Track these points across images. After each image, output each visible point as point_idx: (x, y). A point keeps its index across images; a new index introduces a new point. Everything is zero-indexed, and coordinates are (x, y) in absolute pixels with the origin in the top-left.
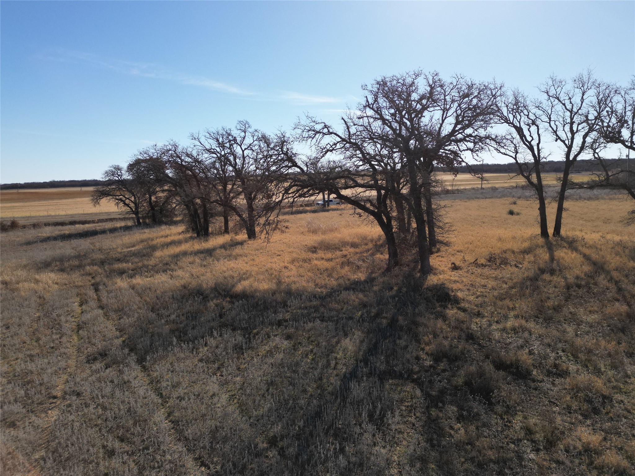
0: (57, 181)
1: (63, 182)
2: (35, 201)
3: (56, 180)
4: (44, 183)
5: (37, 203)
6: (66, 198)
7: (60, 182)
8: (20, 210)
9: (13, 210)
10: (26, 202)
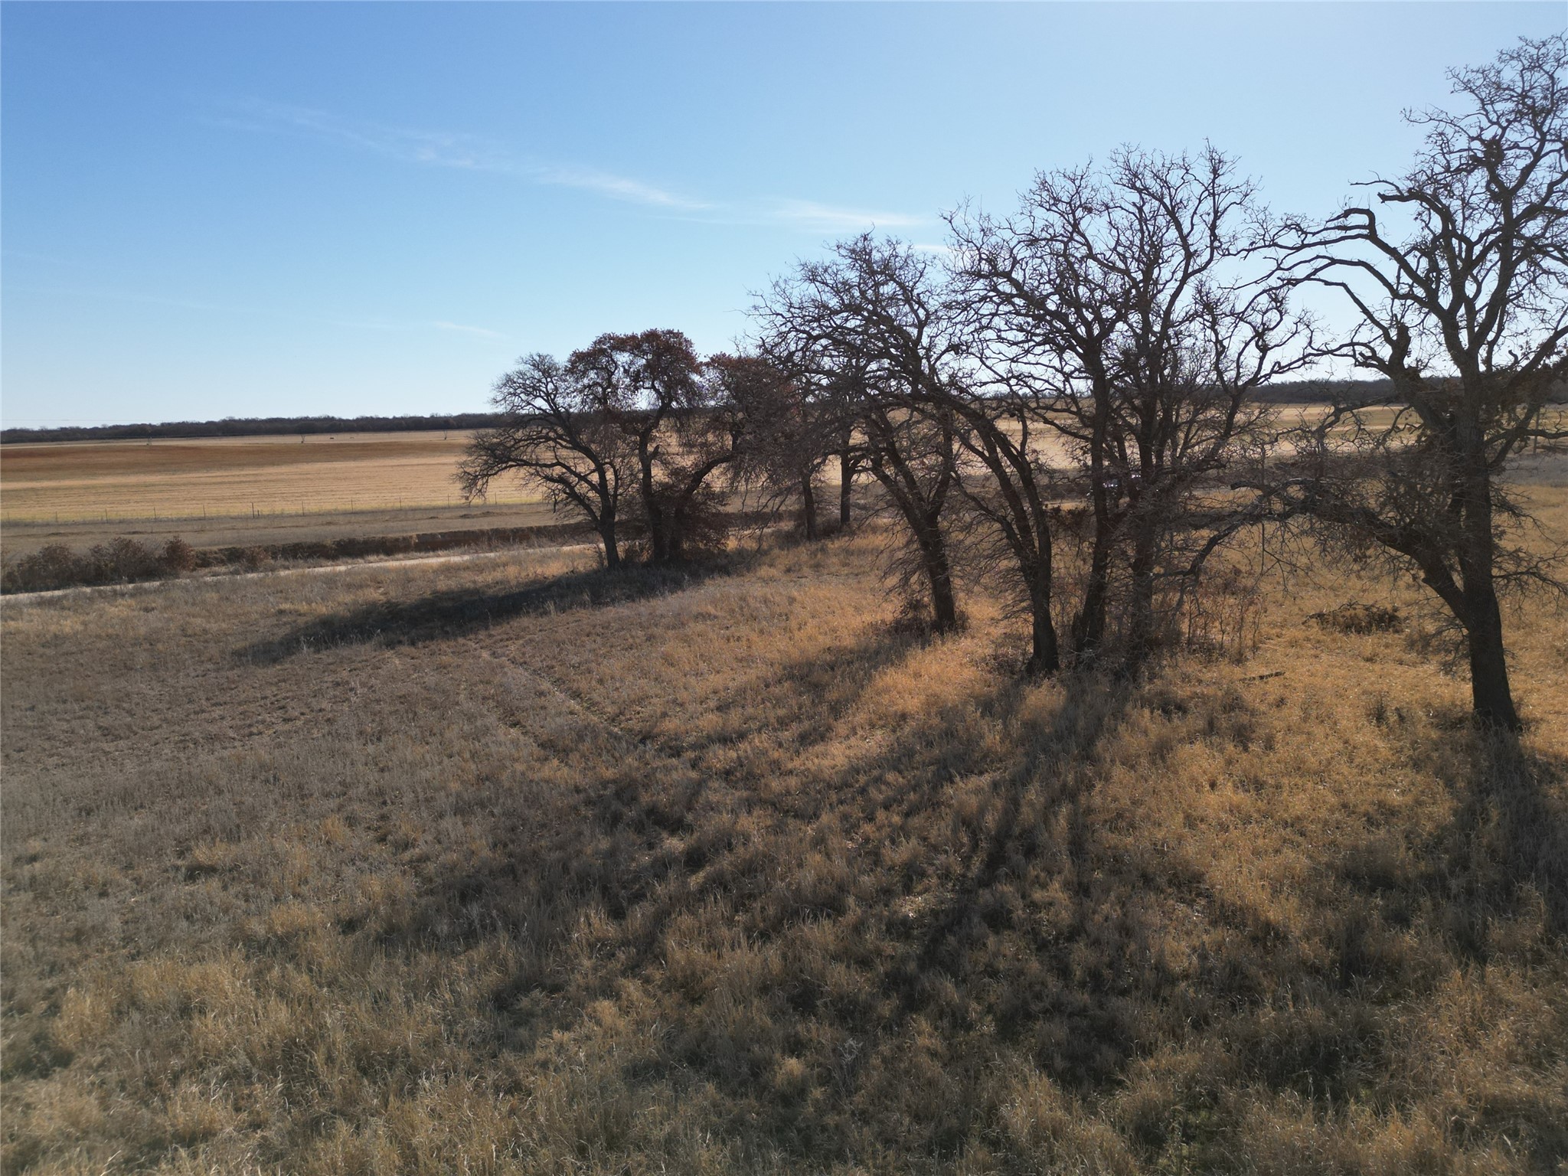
0: (240, 421)
1: (254, 421)
2: (196, 470)
3: (237, 418)
4: (210, 424)
5: (202, 476)
6: (273, 464)
7: (248, 422)
8: (166, 495)
9: (149, 496)
10: (175, 471)
